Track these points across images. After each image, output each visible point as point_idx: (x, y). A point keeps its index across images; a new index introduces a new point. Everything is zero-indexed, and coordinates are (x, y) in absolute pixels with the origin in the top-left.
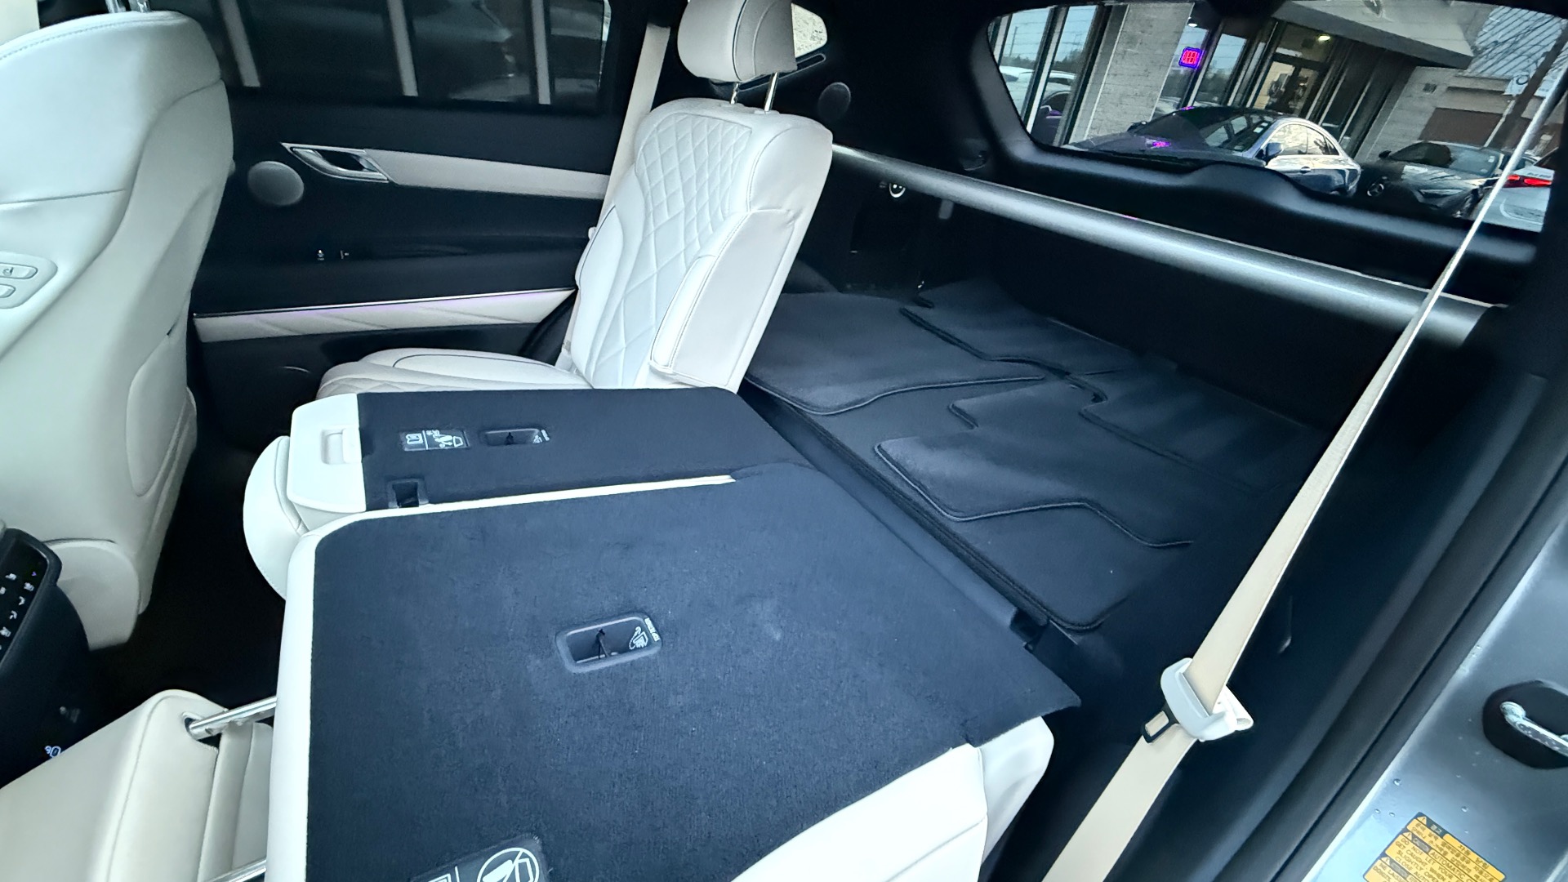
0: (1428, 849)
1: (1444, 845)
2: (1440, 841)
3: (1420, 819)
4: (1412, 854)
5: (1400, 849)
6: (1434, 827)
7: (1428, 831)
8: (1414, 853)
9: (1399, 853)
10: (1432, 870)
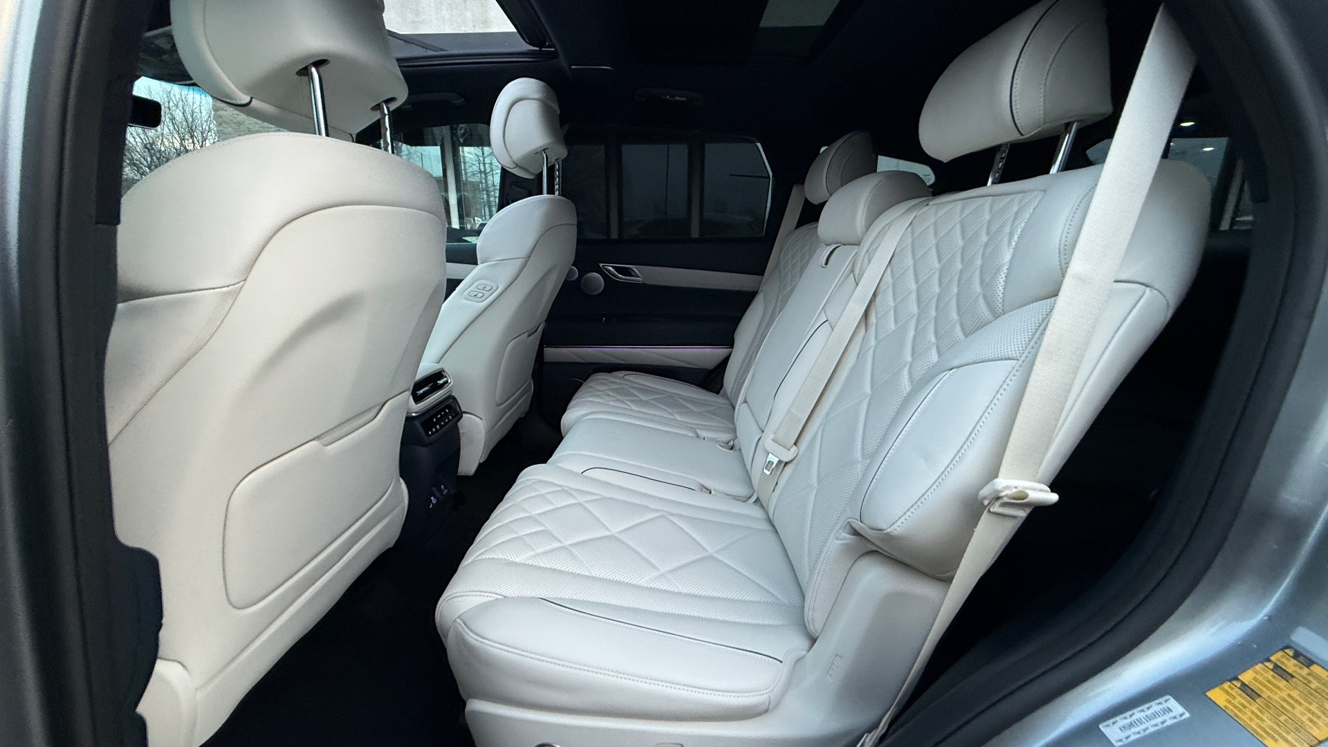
0: (1289, 677)
1: (1309, 674)
2: (1305, 671)
3: (1287, 651)
4: (1269, 681)
5: (1255, 675)
6: (1301, 658)
7: (1294, 662)
8: (1272, 680)
9: (1255, 679)
10: (1289, 695)
